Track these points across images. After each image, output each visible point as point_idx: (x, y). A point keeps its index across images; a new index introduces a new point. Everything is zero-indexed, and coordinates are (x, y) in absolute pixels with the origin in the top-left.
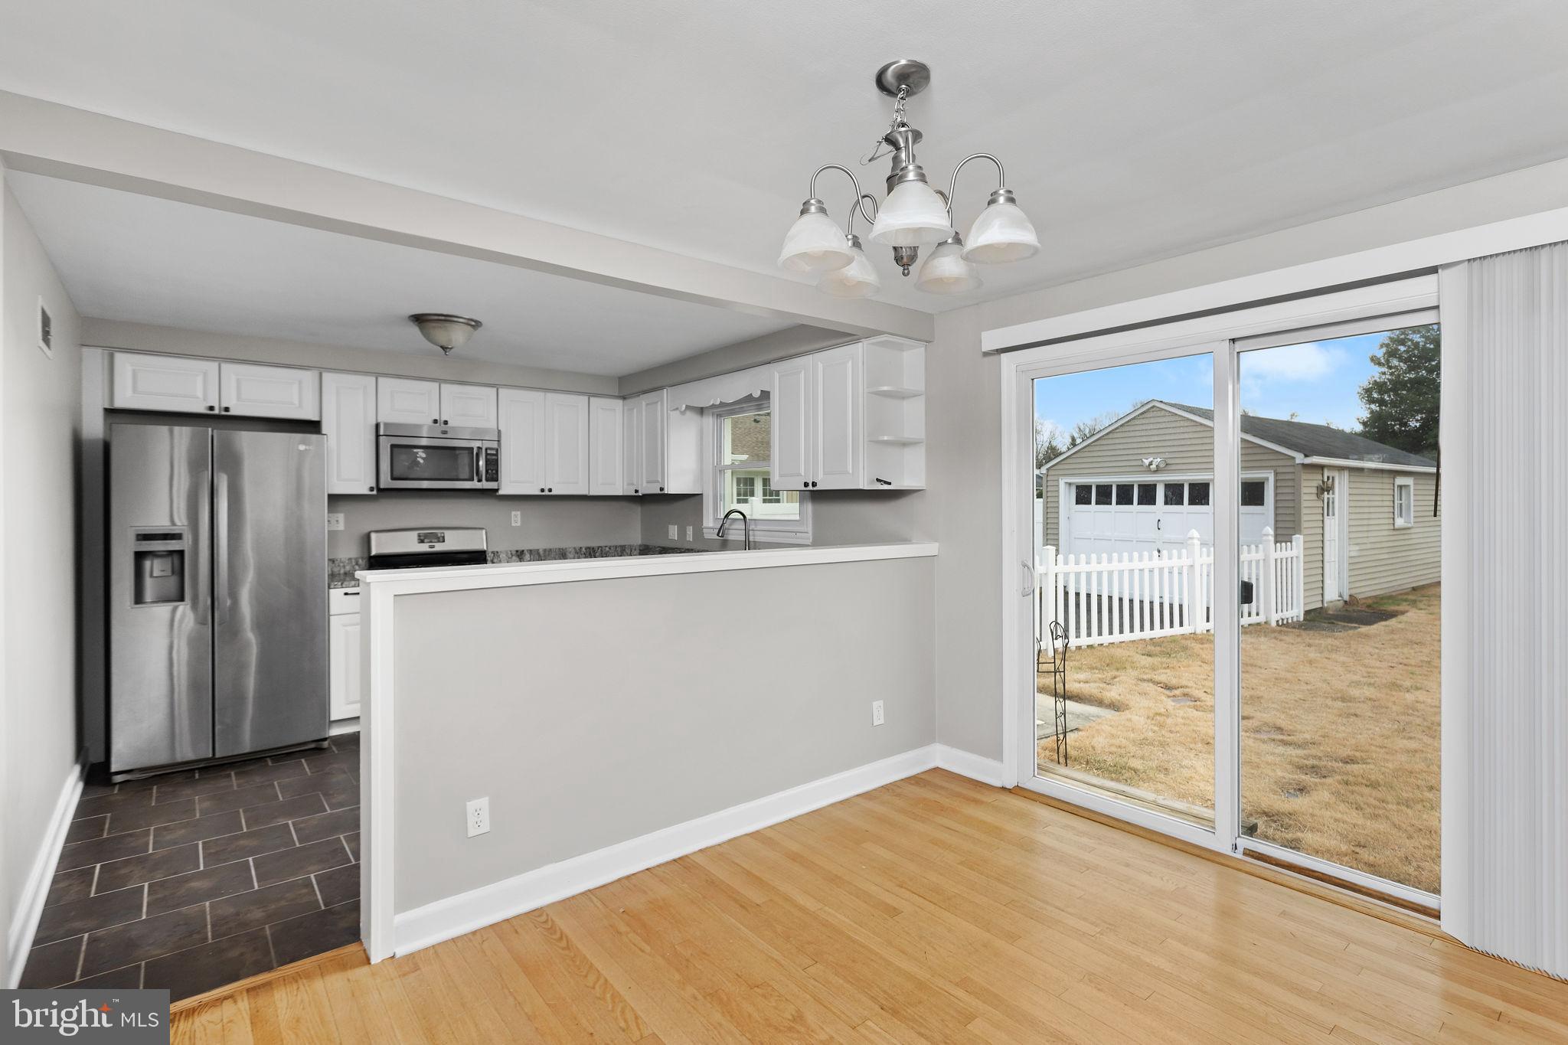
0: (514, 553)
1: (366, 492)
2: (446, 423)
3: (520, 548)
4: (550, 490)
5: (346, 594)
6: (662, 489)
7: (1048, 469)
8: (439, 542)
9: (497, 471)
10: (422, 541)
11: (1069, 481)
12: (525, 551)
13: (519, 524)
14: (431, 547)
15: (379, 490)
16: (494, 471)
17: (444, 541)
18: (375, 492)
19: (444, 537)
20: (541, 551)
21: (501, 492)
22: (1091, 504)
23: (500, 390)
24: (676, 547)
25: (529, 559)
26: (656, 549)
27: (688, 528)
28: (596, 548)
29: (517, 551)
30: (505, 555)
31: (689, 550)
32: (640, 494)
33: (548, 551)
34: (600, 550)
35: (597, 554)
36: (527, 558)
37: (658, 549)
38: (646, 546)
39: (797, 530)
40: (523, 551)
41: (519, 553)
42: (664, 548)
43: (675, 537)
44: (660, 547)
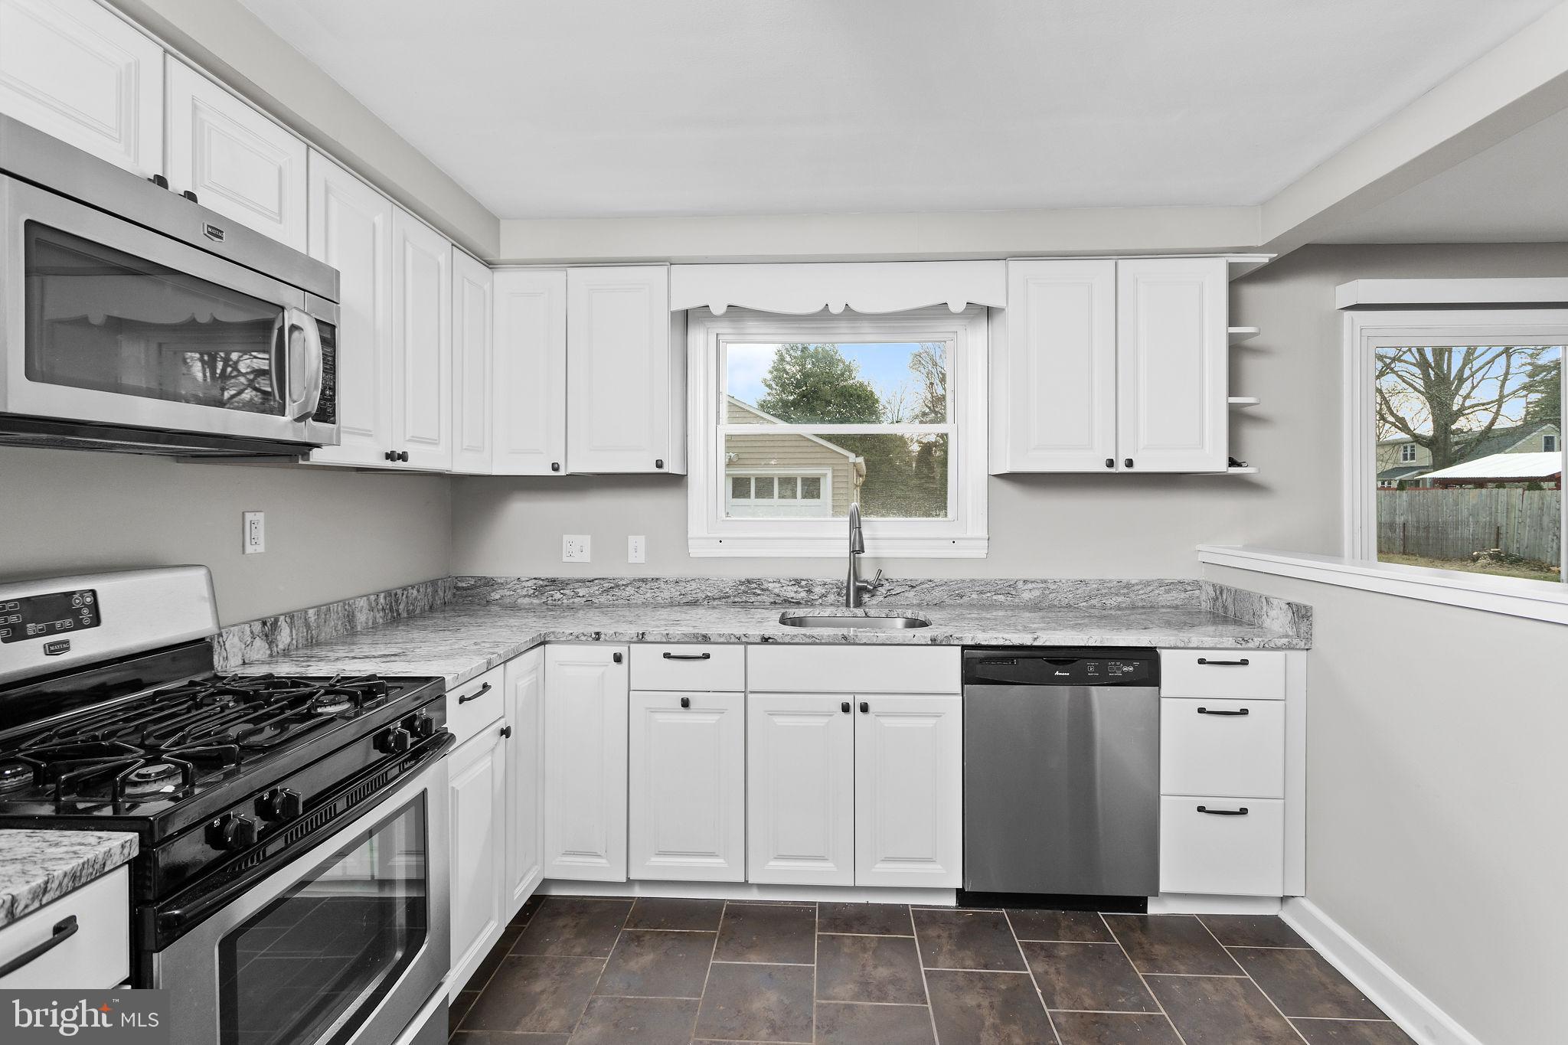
0: (258, 627)
3: (268, 611)
6: (659, 464)
8: (79, 625)
12: (281, 620)
17: (96, 621)
19: (95, 607)
23: (313, 155)
24: (596, 577)
25: (289, 640)
26: (524, 584)
27: (631, 539)
28: (399, 592)
29: (264, 623)
30: (236, 639)
31: (644, 581)
32: (562, 473)
33: (324, 610)
34: (405, 596)
35: (401, 607)
36: (284, 637)
37: (530, 584)
38: (480, 578)
39: (954, 536)
40: (276, 621)
41: (269, 628)
42: (553, 581)
43: (586, 557)
44: (540, 579)
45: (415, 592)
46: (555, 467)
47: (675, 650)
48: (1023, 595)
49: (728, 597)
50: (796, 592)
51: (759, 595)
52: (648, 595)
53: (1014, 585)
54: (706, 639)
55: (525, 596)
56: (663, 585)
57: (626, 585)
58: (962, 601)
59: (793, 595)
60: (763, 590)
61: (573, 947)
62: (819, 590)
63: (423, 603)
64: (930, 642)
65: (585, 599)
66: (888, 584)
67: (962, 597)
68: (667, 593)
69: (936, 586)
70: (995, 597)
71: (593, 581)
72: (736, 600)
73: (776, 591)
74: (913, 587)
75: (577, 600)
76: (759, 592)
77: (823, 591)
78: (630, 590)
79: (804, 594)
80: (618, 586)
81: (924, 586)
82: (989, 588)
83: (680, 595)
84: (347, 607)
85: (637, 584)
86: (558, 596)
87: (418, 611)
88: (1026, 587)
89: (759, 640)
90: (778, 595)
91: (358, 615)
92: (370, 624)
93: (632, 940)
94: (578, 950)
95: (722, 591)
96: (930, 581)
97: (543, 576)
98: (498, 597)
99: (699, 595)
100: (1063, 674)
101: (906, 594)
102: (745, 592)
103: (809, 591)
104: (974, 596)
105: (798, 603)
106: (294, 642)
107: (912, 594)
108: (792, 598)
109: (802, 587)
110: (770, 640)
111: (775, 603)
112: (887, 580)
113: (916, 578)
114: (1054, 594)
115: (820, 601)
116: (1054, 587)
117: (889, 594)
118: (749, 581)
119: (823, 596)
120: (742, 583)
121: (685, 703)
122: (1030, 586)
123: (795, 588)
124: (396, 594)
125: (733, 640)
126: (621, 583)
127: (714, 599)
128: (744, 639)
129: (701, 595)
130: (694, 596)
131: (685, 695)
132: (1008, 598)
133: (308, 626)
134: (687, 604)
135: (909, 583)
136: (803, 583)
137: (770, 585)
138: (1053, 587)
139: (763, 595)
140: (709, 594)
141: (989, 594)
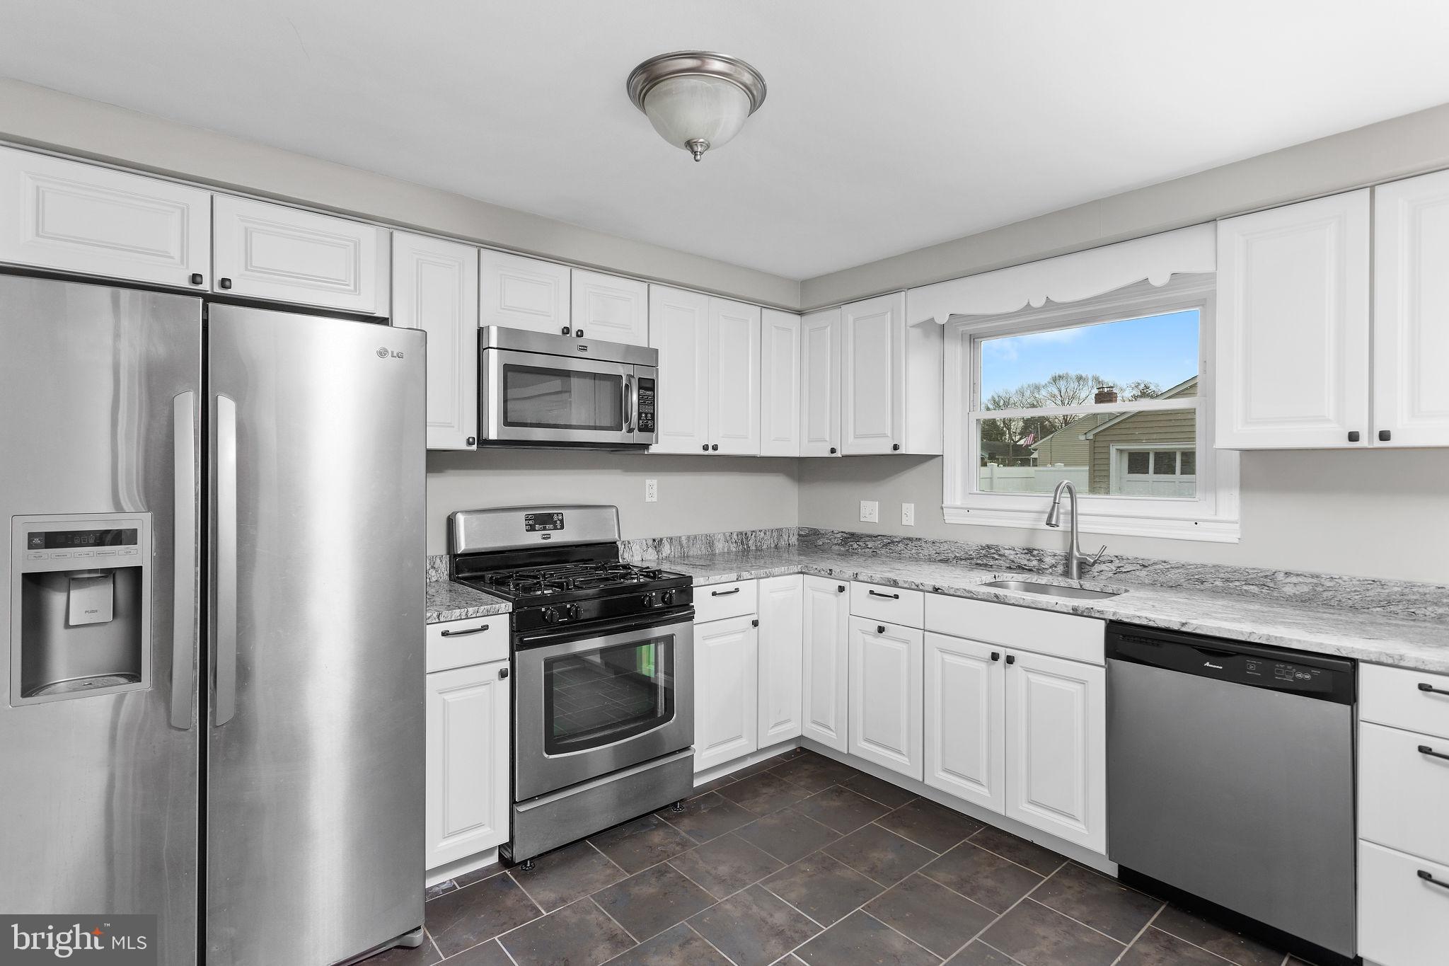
0: (650, 542)
1: (463, 446)
2: (580, 334)
3: (657, 536)
4: (715, 448)
5: (445, 634)
6: (896, 447)
7: (1095, 435)
8: (555, 528)
9: (653, 415)
10: (531, 528)
11: (1118, 447)
12: (664, 541)
13: (655, 499)
14: (547, 537)
15: (482, 441)
16: (649, 415)
17: (562, 527)
18: (474, 447)
19: (562, 521)
20: (683, 538)
21: (654, 449)
22: (1148, 473)
23: (653, 287)
24: (880, 534)
25: (669, 552)
26: (836, 535)
27: (905, 506)
28: (749, 534)
29: (654, 540)
30: (638, 546)
31: (910, 539)
32: (838, 454)
33: (693, 539)
34: (753, 536)
35: (751, 542)
36: (666, 550)
37: (839, 535)
38: (812, 529)
39: (1196, 516)
40: (661, 540)
41: (657, 544)
42: (853, 535)
43: (875, 518)
44: (844, 532)
45: (762, 534)
46: (833, 451)
47: (877, 589)
48: (1284, 589)
49: (972, 559)
50: (1028, 560)
51: (997, 559)
52: (913, 551)
53: (1272, 576)
54: (895, 584)
55: (836, 544)
56: (923, 545)
57: (899, 542)
58: (1202, 587)
59: (1026, 562)
60: (1000, 555)
61: (801, 781)
62: (1049, 560)
63: (768, 542)
64: (1071, 611)
65: (872, 550)
66: (1118, 561)
67: (1202, 583)
68: (928, 551)
69: (1171, 568)
70: (1245, 587)
71: (876, 537)
72: (979, 562)
73: (1012, 557)
74: (1145, 566)
75: (867, 550)
76: (997, 557)
77: (1053, 562)
78: (901, 546)
79: (1035, 563)
80: (893, 542)
81: (1157, 567)
82: (1237, 576)
83: (936, 553)
84: (708, 538)
85: (908, 542)
86: (855, 546)
87: (765, 547)
88: (1288, 580)
89: (931, 590)
90: (1013, 562)
91: (716, 543)
92: (726, 550)
93: (837, 792)
94: (802, 783)
95: (967, 553)
96: (1165, 562)
97: (847, 531)
98: (821, 543)
99: (950, 555)
100: (1215, 667)
101: (1137, 573)
102: (985, 556)
103: (1040, 561)
104: (1218, 583)
105: (1030, 570)
106: (673, 553)
107: (1144, 573)
108: (1025, 565)
109: (1034, 556)
110: (939, 591)
111: (1010, 568)
112: (1117, 557)
113: (1149, 558)
114: (1331, 593)
115: (1050, 570)
116: (1331, 584)
117: (1118, 570)
118: (989, 547)
119: (1053, 566)
120: (983, 548)
121: (881, 630)
122: (1294, 580)
123: (1028, 557)
124: (746, 534)
125: (914, 587)
126: (895, 540)
127: (961, 560)
128: (921, 587)
129: (952, 556)
130: (946, 555)
131: (882, 624)
132: (1263, 590)
133: (682, 546)
134: (941, 561)
135: (1140, 562)
136: (1035, 552)
137: (1006, 551)
138: (1328, 584)
139: (1000, 560)
140: (958, 555)
141: (1237, 583)
